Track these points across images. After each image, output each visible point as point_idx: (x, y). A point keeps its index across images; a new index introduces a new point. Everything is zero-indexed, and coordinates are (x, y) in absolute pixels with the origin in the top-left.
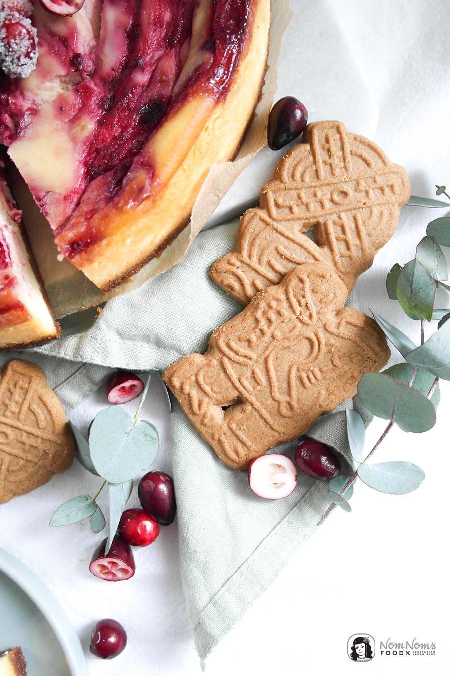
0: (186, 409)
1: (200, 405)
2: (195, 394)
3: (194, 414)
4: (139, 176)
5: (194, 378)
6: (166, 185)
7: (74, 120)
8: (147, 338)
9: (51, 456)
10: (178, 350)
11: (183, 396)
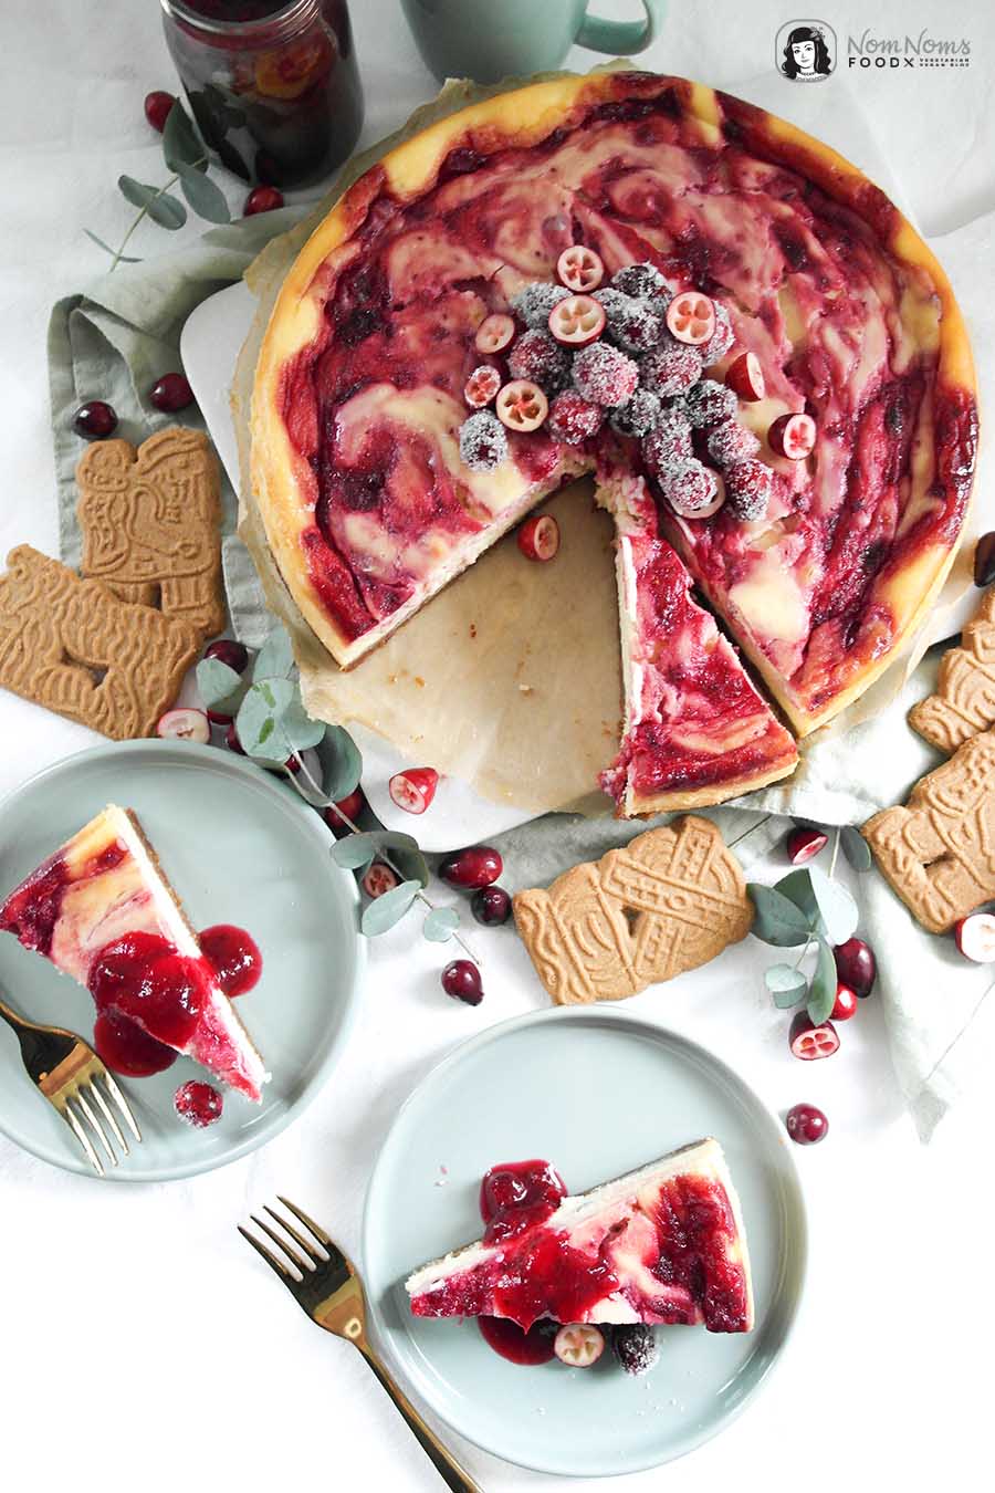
0: (889, 867)
1: (905, 863)
2: (901, 852)
3: (897, 871)
4: (875, 623)
5: (900, 833)
6: (900, 636)
7: (799, 564)
8: (851, 791)
9: (733, 923)
10: (878, 803)
11: (886, 852)
